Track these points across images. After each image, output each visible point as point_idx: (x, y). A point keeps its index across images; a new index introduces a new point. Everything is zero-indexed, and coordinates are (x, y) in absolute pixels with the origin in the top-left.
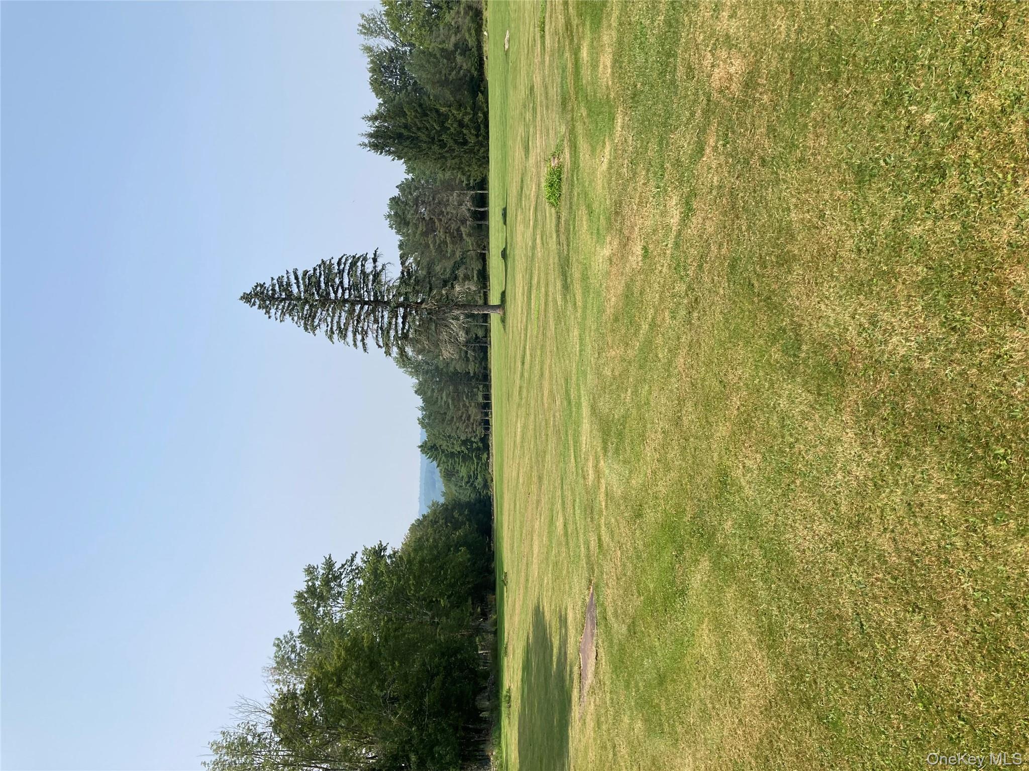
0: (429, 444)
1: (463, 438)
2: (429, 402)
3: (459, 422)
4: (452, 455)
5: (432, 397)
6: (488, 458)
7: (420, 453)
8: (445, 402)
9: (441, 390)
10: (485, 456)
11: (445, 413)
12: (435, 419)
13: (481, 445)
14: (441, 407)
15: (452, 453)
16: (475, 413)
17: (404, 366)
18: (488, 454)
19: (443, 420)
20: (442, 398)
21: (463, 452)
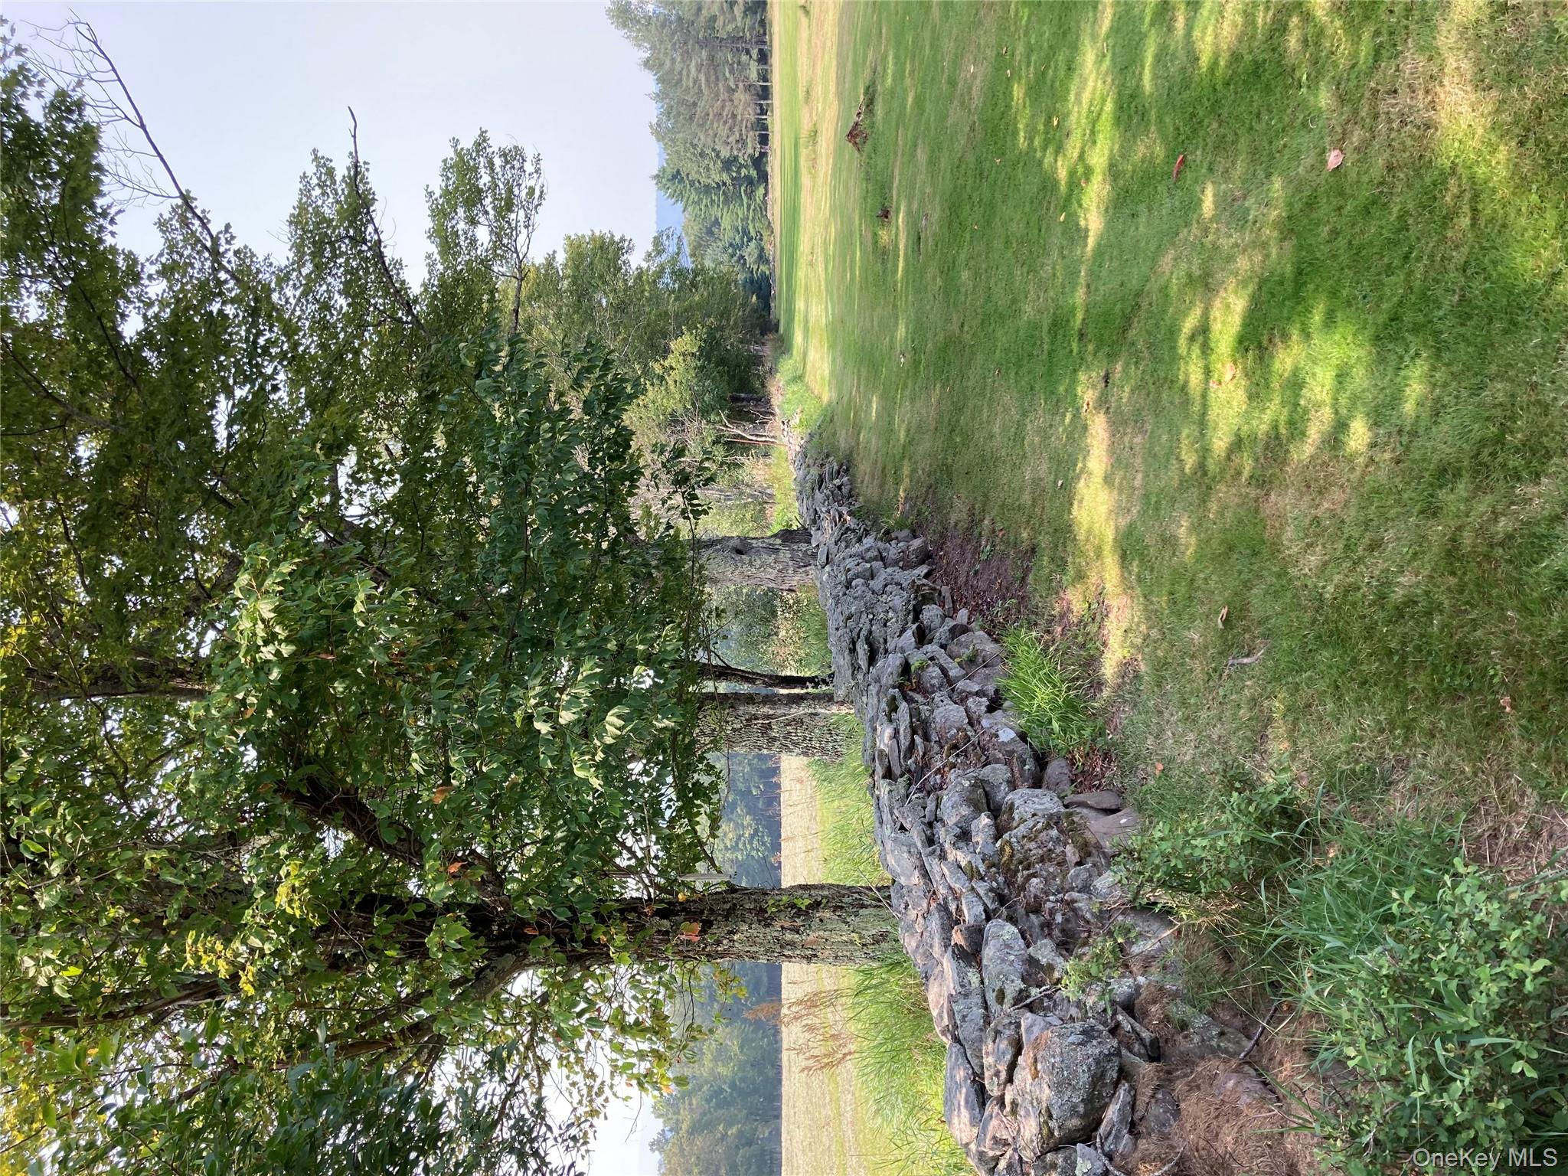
0: (669, 171)
1: (725, 153)
2: (669, 82)
3: (718, 121)
4: (707, 189)
5: (672, 70)
6: (765, 195)
7: (655, 188)
8: (695, 82)
9: (687, 55)
10: (761, 191)
11: (695, 104)
12: (679, 114)
13: (754, 173)
14: (687, 90)
15: (707, 186)
16: (744, 105)
17: (625, 25)
18: (766, 189)
19: (691, 119)
20: (689, 72)
21: (724, 184)
